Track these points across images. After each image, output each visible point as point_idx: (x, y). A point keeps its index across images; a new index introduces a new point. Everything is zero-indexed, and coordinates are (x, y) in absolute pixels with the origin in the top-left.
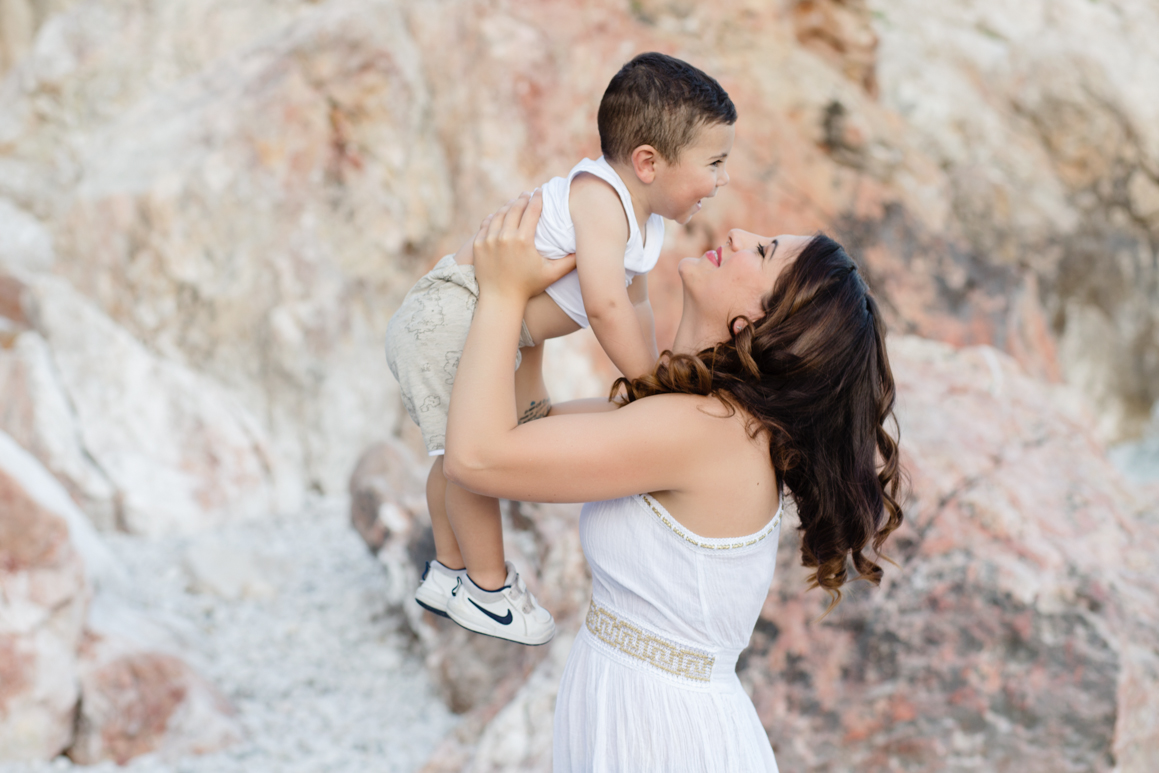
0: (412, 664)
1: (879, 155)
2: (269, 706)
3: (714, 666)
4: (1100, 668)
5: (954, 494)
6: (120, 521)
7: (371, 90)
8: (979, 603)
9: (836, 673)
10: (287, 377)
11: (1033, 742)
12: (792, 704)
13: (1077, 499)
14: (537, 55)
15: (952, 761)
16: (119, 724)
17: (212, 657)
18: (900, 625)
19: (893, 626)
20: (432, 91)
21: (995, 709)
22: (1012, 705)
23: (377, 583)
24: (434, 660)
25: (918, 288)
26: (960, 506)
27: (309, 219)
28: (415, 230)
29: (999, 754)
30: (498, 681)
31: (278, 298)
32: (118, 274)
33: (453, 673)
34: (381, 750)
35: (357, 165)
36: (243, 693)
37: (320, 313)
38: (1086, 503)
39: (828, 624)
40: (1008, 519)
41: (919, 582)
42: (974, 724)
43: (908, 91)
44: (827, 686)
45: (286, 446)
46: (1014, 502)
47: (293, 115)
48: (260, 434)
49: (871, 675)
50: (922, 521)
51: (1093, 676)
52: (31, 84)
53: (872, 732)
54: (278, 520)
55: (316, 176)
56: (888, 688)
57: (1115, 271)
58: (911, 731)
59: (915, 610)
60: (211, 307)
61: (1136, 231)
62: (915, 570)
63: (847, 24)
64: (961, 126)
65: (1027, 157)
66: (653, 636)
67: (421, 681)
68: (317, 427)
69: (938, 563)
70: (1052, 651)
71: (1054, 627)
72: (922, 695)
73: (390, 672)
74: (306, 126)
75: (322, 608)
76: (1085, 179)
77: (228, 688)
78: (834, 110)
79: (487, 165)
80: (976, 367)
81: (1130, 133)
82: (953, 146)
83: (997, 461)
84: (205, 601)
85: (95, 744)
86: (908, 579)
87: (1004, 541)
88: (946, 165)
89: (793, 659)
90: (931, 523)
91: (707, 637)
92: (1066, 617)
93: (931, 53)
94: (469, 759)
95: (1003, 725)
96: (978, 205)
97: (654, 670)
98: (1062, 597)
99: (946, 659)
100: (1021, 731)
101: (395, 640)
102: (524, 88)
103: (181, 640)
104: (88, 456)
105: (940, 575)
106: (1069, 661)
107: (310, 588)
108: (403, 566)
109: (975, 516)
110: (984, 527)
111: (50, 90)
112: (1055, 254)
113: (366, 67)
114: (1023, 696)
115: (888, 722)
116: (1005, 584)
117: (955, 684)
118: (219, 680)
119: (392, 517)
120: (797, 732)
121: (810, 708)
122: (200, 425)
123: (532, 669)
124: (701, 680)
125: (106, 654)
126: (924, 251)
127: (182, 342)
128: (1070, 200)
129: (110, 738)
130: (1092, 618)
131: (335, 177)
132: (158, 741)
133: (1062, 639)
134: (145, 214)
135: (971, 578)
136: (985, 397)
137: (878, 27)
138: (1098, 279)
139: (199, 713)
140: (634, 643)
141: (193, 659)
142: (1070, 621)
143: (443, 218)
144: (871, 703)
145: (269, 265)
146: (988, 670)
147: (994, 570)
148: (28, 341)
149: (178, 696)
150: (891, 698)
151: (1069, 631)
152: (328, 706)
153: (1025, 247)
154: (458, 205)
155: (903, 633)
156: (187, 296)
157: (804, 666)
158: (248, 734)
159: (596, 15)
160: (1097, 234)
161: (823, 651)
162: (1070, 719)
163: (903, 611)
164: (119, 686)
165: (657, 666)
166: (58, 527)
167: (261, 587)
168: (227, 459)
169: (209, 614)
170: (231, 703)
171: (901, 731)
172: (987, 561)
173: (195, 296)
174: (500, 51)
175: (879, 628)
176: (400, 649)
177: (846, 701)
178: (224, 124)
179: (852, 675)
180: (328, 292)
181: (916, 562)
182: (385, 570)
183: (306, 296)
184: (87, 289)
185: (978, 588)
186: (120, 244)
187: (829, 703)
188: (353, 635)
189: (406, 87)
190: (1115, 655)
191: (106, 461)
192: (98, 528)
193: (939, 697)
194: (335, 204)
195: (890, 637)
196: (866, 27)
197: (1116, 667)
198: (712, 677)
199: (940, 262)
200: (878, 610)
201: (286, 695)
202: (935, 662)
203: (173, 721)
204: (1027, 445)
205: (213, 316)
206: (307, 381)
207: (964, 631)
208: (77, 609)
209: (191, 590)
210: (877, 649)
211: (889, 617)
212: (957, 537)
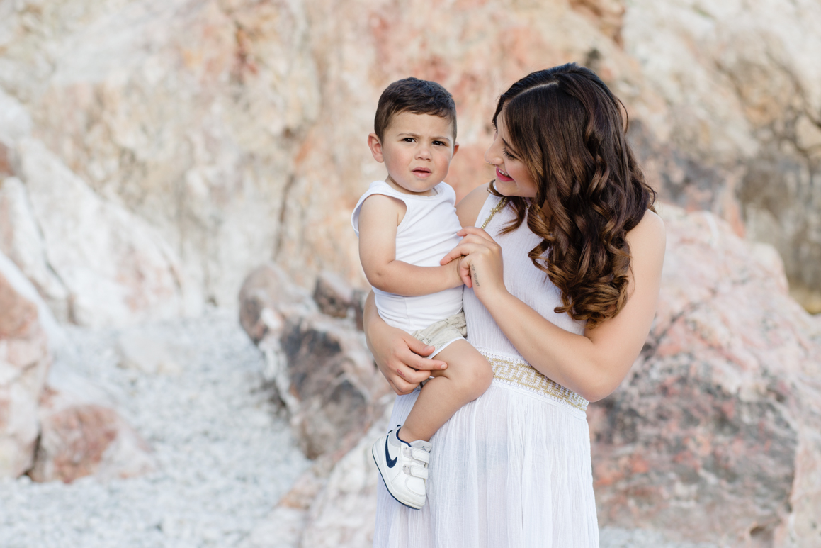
0: (279, 425)
1: (624, 89)
2: (175, 448)
4: (783, 442)
5: (682, 314)
6: (71, 315)
7: (266, 18)
8: (697, 391)
10: (196, 220)
11: (733, 492)
13: (770, 323)
15: (673, 503)
16: (67, 454)
17: (135, 412)
18: (640, 405)
19: (634, 405)
20: (310, 21)
21: (706, 468)
22: (718, 465)
23: (258, 365)
24: (296, 420)
26: (686, 322)
27: (217, 108)
28: (292, 120)
29: (708, 500)
30: (344, 434)
31: (192, 163)
32: (78, 140)
33: (310, 430)
34: (256, 481)
35: (253, 71)
36: (155, 438)
37: (221, 175)
38: (776, 326)
40: (721, 334)
41: (655, 375)
42: (691, 477)
43: (642, 50)
45: (192, 270)
46: (725, 322)
47: (209, 32)
48: (174, 259)
49: (617, 439)
50: (658, 332)
51: (778, 447)
52: (20, 5)
53: (616, 479)
54: (185, 322)
55: (224, 77)
56: (629, 449)
57: (782, 186)
58: (645, 480)
59: (652, 394)
60: (143, 167)
61: (799, 158)
62: (652, 366)
64: (678, 77)
65: (725, 102)
67: (286, 436)
68: (215, 257)
69: (669, 362)
70: (749, 427)
71: (751, 411)
72: (654, 455)
73: (264, 429)
74: (219, 40)
75: (215, 383)
76: (765, 119)
77: (146, 434)
78: (594, 55)
79: (346, 76)
80: (700, 226)
81: (799, 89)
82: (672, 89)
83: (714, 292)
84: (131, 374)
85: (49, 468)
86: (647, 372)
87: (717, 348)
88: (669, 103)
90: (664, 333)
92: (759, 405)
93: (660, 24)
94: (321, 488)
95: (711, 479)
96: (688, 134)
98: (757, 391)
99: (672, 430)
100: (724, 483)
101: (267, 407)
102: (376, 23)
103: (112, 397)
104: (50, 267)
105: (670, 371)
106: (762, 436)
107: (206, 369)
108: (277, 353)
109: (696, 330)
110: (703, 338)
111: (34, 10)
112: (741, 171)
114: (727, 459)
115: (628, 474)
116: (717, 379)
117: (678, 448)
118: (139, 429)
119: (270, 318)
122: (132, 250)
123: (371, 425)
125: (60, 404)
126: (655, 155)
127: (121, 191)
128: (754, 134)
129: (60, 465)
130: (779, 406)
131: (238, 79)
132: (95, 468)
133: (756, 420)
134: (100, 98)
135: (692, 373)
136: (706, 247)
138: (770, 191)
139: (125, 449)
141: (123, 412)
142: (762, 407)
143: (313, 113)
144: (616, 459)
145: (187, 139)
146: (702, 439)
147: (709, 368)
148: (12, 184)
149: (111, 436)
150: (631, 456)
151: (762, 415)
152: (218, 450)
154: (324, 104)
155: (641, 411)
156: (127, 158)
158: (160, 465)
160: (771, 159)
162: (761, 477)
163: (642, 395)
164: (68, 427)
166: (30, 309)
167: (172, 366)
168: (150, 276)
169: (133, 383)
170: (149, 444)
171: (637, 480)
172: (704, 362)
173: (133, 158)
175: (624, 406)
176: (270, 413)
177: (598, 457)
178: (160, 36)
179: (603, 439)
180: (228, 160)
181: (653, 360)
182: (263, 355)
183: (212, 162)
184: (56, 149)
185: (697, 381)
186: (80, 118)
188: (237, 402)
189: (291, 17)
190: (795, 433)
191: (63, 272)
193: (666, 457)
194: (236, 98)
195: (632, 413)
197: (795, 442)
199: (666, 164)
200: (624, 393)
201: (188, 440)
202: (664, 432)
203: (106, 454)
204: (735, 283)
205: (145, 173)
206: (210, 224)
207: (686, 411)
208: (40, 370)
209: (121, 366)
210: (622, 421)
211: (632, 399)
212: (683, 344)
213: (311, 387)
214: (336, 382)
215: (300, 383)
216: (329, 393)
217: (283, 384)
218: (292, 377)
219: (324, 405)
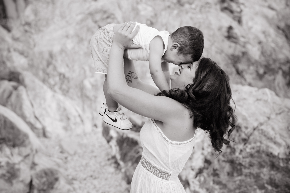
0: (118, 172)
1: (242, 40)
2: (80, 183)
3: (171, 176)
5: (257, 127)
6: (44, 134)
8: (263, 155)
9: (226, 174)
10: (88, 97)
11: (277, 192)
12: (214, 182)
14: (152, 14)
16: (42, 187)
17: (66, 169)
18: (243, 161)
19: (241, 162)
21: (267, 183)
22: (272, 182)
23: (109, 150)
24: (123, 170)
25: (251, 74)
26: (259, 130)
31: (85, 77)
32: (44, 71)
33: (128, 174)
36: (73, 179)
37: (96, 81)
39: (224, 161)
40: (271, 134)
41: (248, 150)
42: (262, 187)
43: (250, 24)
44: (223, 177)
45: (87, 115)
46: (273, 129)
47: (89, 30)
48: (81, 112)
49: (235, 174)
50: (249, 134)
52: (23, 23)
53: (235, 189)
54: (85, 134)
56: (239, 178)
58: (245, 189)
59: (247, 157)
60: (68, 79)
62: (247, 147)
63: (234, 6)
64: (264, 32)
65: (281, 40)
66: (155, 166)
67: (120, 176)
69: (253, 145)
70: (282, 168)
71: (283, 162)
72: (248, 180)
73: (112, 173)
75: (95, 157)
77: (70, 177)
78: (230, 28)
80: (264, 94)
82: (262, 37)
83: (269, 118)
84: (65, 155)
85: (35, 192)
86: (245, 149)
87: (270, 139)
88: (260, 43)
89: (215, 170)
90: (251, 134)
91: (169, 168)
92: (286, 159)
93: (257, 14)
95: (269, 187)
96: (269, 53)
97: (154, 176)
98: (285, 154)
99: (255, 170)
100: (274, 189)
101: (113, 165)
102: (149, 22)
103: (59, 165)
104: (36, 117)
105: (253, 148)
106: (287, 171)
107: (92, 152)
108: (115, 146)
109: (264, 134)
110: (265, 136)
111: (28, 24)
112: (288, 65)
113: (108, 17)
114: (275, 180)
115: (240, 187)
116: (271, 150)
117: (257, 177)
118: (68, 175)
119: (113, 133)
120: (216, 189)
121: (219, 183)
122: (65, 110)
124: (166, 180)
125: (38, 169)
126: (253, 64)
127: (60, 88)
129: (39, 191)
132: (51, 191)
133: (285, 165)
134: (51, 55)
135: (262, 149)
136: (266, 101)
137: (242, 7)
139: (62, 184)
140: (150, 168)
141: (61, 170)
144: (235, 182)
145: (83, 68)
146: (266, 173)
147: (268, 147)
148: (21, 88)
149: (57, 179)
150: (240, 180)
151: (287, 163)
152: (96, 182)
153: (281, 63)
155: (243, 163)
156: (62, 77)
157: (218, 172)
158: (74, 189)
159: (168, 4)
161: (223, 168)
162: (287, 186)
163: (243, 158)
164: (42, 177)
165: (155, 175)
166: (26, 136)
167: (79, 151)
168: (72, 118)
169: (66, 158)
170: (70, 182)
171: (243, 189)
172: (266, 144)
173: (64, 76)
174: (142, 13)
175: (237, 162)
176: (115, 167)
177: (228, 181)
178: (71, 32)
179: (230, 174)
181: (247, 145)
182: (111, 147)
183: (92, 76)
184: (36, 75)
185: (263, 152)
186: (45, 63)
187: (224, 182)
188: (103, 164)
191: (41, 119)
192: (38, 136)
193: (253, 180)
195: (240, 164)
196: (239, 7)
198: (169, 179)
199: (257, 67)
200: (237, 157)
201: (85, 179)
202: (252, 171)
203: (55, 186)
204: (277, 114)
205: (69, 82)
206: (93, 98)
207: (260, 163)
208: (31, 157)
209: (62, 152)
210: (237, 168)
211: (240, 159)
212: (258, 138)
213: (128, 158)
214: (137, 156)
215: (124, 157)
216: (134, 160)
217: (118, 157)
218: (121, 154)
219: (133, 164)
